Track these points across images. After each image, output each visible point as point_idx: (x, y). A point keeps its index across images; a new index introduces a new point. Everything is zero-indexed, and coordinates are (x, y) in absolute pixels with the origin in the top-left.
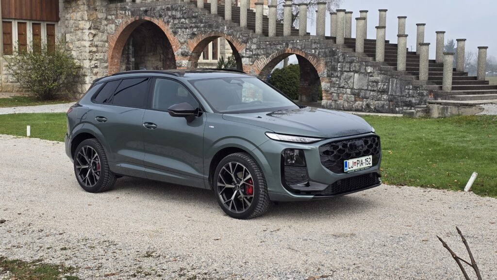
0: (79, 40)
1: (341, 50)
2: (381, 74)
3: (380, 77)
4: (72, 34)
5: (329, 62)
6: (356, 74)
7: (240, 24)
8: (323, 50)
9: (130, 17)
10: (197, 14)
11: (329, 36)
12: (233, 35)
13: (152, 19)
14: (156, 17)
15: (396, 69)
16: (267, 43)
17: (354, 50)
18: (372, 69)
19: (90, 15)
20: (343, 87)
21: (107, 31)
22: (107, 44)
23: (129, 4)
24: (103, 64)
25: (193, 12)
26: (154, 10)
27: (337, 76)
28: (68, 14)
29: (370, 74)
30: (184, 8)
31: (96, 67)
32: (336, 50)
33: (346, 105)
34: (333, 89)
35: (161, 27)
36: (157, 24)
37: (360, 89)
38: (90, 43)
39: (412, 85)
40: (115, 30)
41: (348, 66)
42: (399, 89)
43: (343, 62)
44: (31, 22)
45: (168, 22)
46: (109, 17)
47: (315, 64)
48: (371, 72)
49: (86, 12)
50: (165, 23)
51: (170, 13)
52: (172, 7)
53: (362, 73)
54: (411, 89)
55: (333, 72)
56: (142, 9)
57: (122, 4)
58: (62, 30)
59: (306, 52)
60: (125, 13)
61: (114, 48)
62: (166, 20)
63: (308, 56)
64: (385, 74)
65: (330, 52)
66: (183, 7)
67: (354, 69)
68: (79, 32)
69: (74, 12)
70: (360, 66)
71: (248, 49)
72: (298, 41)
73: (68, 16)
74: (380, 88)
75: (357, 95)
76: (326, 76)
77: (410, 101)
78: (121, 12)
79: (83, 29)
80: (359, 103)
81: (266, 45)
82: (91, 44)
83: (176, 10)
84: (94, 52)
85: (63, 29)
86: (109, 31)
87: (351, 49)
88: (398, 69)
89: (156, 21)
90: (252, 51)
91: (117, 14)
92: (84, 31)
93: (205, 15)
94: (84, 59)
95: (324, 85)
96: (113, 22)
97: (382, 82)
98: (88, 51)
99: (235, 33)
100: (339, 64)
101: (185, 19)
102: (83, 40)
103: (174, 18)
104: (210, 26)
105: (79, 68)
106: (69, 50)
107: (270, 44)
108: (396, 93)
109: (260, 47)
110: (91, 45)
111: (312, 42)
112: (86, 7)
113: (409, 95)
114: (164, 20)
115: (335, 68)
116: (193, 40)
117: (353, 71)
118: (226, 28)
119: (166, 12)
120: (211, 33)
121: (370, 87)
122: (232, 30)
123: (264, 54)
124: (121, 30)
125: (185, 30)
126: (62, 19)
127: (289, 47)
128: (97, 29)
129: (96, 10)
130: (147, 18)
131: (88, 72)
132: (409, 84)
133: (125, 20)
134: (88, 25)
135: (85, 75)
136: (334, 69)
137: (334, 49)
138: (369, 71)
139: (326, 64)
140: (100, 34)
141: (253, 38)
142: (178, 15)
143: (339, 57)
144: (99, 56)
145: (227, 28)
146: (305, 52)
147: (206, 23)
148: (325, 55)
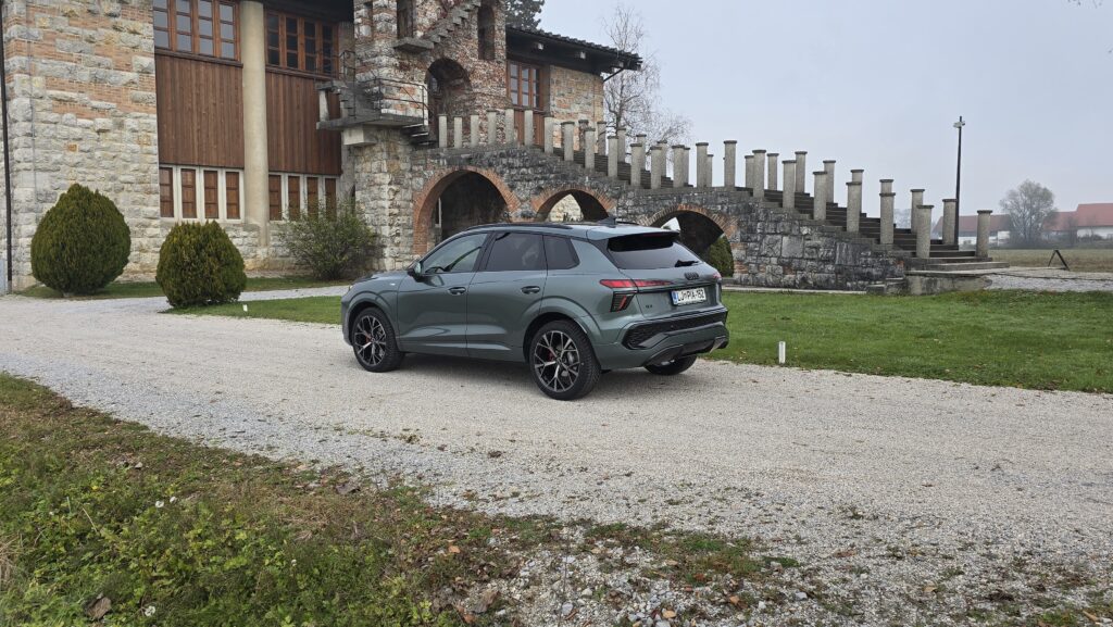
0: (374, 199)
1: (761, 205)
2: (823, 236)
3: (822, 241)
4: (363, 191)
5: (743, 221)
6: (784, 238)
7: (607, 174)
8: (735, 206)
9: (446, 167)
10: (544, 161)
11: (744, 186)
13: (479, 169)
14: (484, 167)
16: (650, 197)
17: (781, 205)
18: (809, 230)
19: (388, 165)
20: (765, 256)
21: (412, 186)
22: (411, 204)
23: (445, 150)
24: (407, 230)
25: (539, 159)
26: (481, 157)
27: (756, 241)
28: (357, 164)
29: (807, 237)
30: (525, 154)
31: (398, 235)
32: (754, 205)
33: (771, 279)
34: (749, 259)
35: (490, 180)
37: (792, 258)
38: (390, 203)
39: (870, 250)
40: (424, 186)
41: (772, 226)
42: (850, 257)
43: (765, 221)
44: (306, 176)
45: (502, 173)
46: (415, 168)
47: (723, 224)
48: (807, 234)
49: (384, 162)
50: (497, 174)
51: (504, 161)
52: (507, 152)
53: (794, 236)
54: (869, 257)
55: (749, 235)
56: (463, 156)
57: (434, 150)
58: (348, 185)
59: (710, 208)
60: (439, 162)
61: (422, 210)
62: (498, 171)
63: (713, 214)
64: (828, 237)
65: (744, 208)
66: (523, 153)
67: (781, 230)
68: (375, 189)
69: (368, 161)
70: (790, 227)
72: (697, 194)
73: (358, 167)
74: (822, 256)
75: (787, 266)
76: (738, 240)
77: (868, 273)
78: (432, 161)
79: (380, 185)
80: (789, 277)
81: (648, 201)
82: (392, 204)
83: (514, 157)
84: (395, 215)
86: (414, 187)
87: (777, 203)
88: (847, 230)
89: (484, 173)
91: (427, 164)
92: (382, 187)
93: (556, 162)
94: (382, 225)
95: (736, 252)
96: (421, 175)
97: (825, 247)
98: (387, 214)
100: (759, 224)
101: (527, 168)
102: (381, 199)
103: (511, 167)
104: (566, 177)
105: (375, 236)
106: (362, 213)
107: (654, 199)
108: (846, 263)
109: (639, 204)
110: (393, 206)
111: (717, 196)
112: (385, 155)
113: (867, 264)
114: (495, 170)
115: (752, 229)
116: (539, 196)
117: (780, 234)
118: (587, 178)
119: (500, 159)
120: (567, 185)
121: (806, 255)
123: (644, 213)
124: (432, 185)
125: (527, 183)
126: (346, 172)
127: (683, 202)
128: (399, 184)
129: (398, 159)
130: (471, 169)
131: (387, 242)
132: (865, 249)
133: (438, 171)
134: (387, 179)
135: (385, 247)
136: (752, 231)
137: (750, 204)
138: (805, 232)
139: (739, 224)
140: (403, 191)
141: (629, 191)
142: (517, 162)
143: (758, 214)
144: (402, 220)
145: (590, 179)
147: (557, 172)
148: (738, 212)
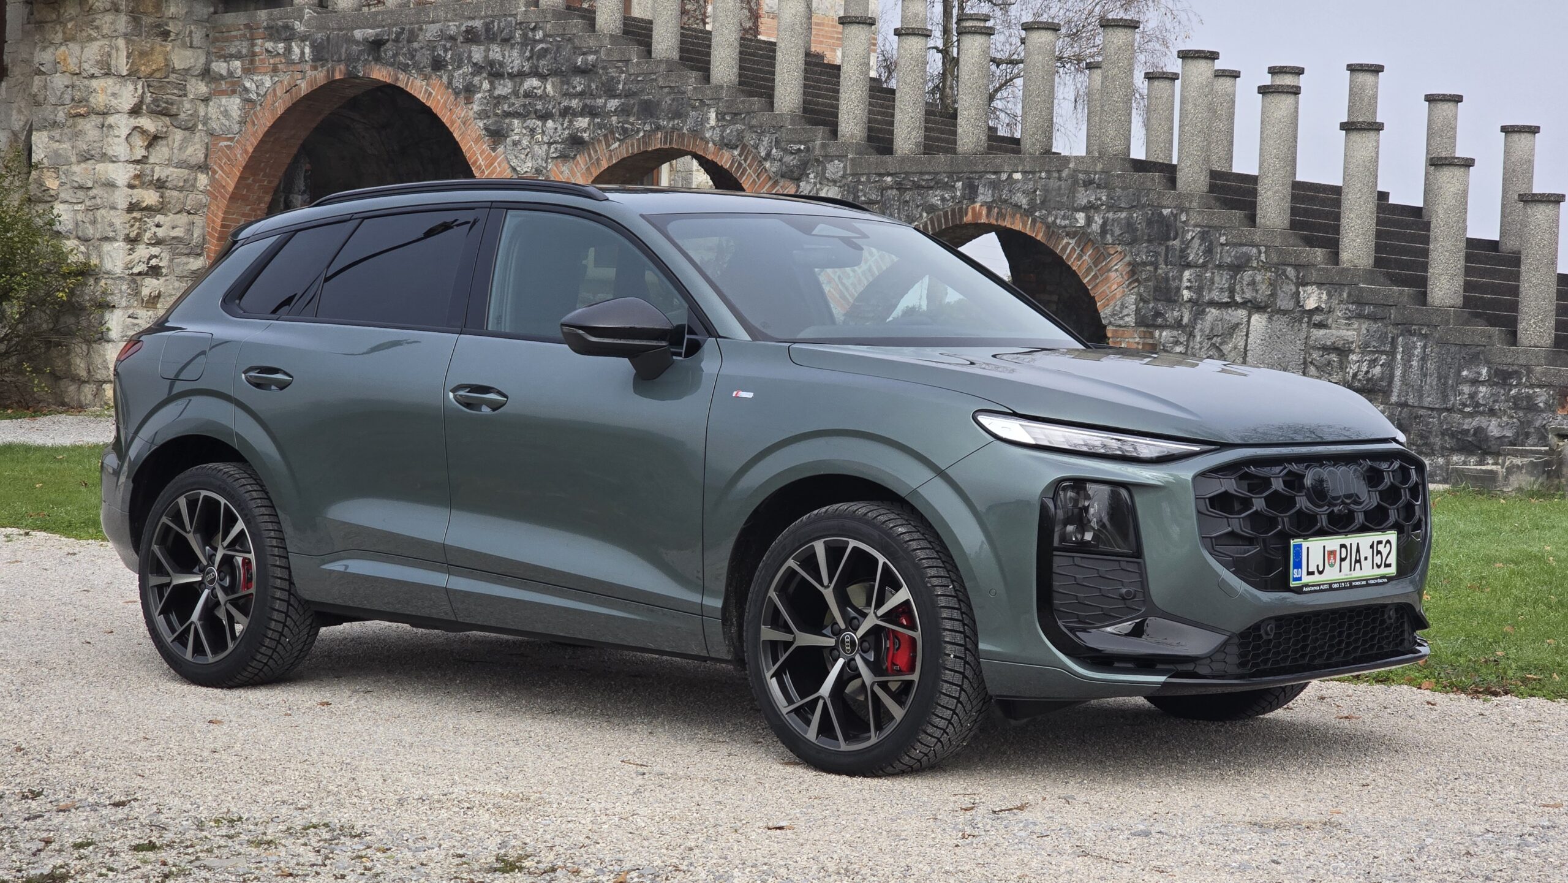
0: (85, 157)
1: (1195, 218)
2: (1360, 316)
3: (1358, 330)
4: (56, 133)
5: (1144, 264)
6: (1255, 318)
7: (772, 104)
8: (1124, 215)
9: (308, 67)
10: (591, 58)
12: (744, 147)
13: (402, 76)
14: (420, 70)
15: (1422, 297)
16: (889, 179)
17: (1252, 220)
18: (1324, 297)
19: (137, 56)
21: (205, 124)
22: (203, 179)
23: (308, 13)
24: (184, 259)
25: (577, 50)
26: (412, 37)
27: (1178, 325)
28: (44, 49)
29: (1316, 319)
30: (539, 35)
31: (154, 271)
32: (1175, 216)
35: (437, 110)
36: (421, 97)
38: (132, 170)
39: (1488, 362)
40: (243, 122)
41: (1222, 280)
42: (1432, 380)
43: (1204, 266)
45: (469, 91)
46: (220, 67)
47: (1089, 270)
48: (1318, 309)
49: (121, 43)
50: (457, 94)
51: (477, 53)
52: (488, 27)
53: (1284, 312)
54: (1483, 383)
55: (1160, 307)
56: (358, 34)
57: (276, 12)
58: (15, 115)
59: (1050, 219)
60: (289, 50)
61: (234, 197)
62: (458, 83)
63: (1059, 238)
64: (1373, 318)
65: (1150, 223)
66: (534, 29)
67: (1248, 295)
68: (89, 126)
69: (73, 39)
70: (1272, 284)
72: (1017, 176)
73: (46, 57)
74: (1355, 375)
76: (1131, 320)
77: (1479, 430)
78: (269, 45)
79: (105, 114)
81: (883, 190)
82: (137, 177)
83: (506, 41)
84: (148, 208)
85: (20, 111)
86: (214, 125)
87: (1238, 213)
88: (1429, 300)
89: (418, 87)
91: (254, 54)
92: (111, 120)
93: (627, 61)
94: (106, 239)
96: (235, 87)
97: (1364, 348)
98: (123, 204)
99: (750, 139)
100: (1187, 274)
101: (543, 77)
102: (105, 157)
103: (495, 72)
104: (648, 110)
105: (82, 273)
106: (47, 198)
107: (900, 187)
108: (1421, 397)
110: (139, 181)
111: (1075, 182)
112: (122, 22)
113: (1478, 405)
114: (450, 83)
115: (1168, 289)
116: (570, 164)
117: (1244, 305)
118: (712, 115)
119: (466, 47)
120: (649, 135)
122: (739, 126)
124: (265, 120)
125: (539, 123)
126: (16, 72)
127: (980, 198)
128: (165, 113)
129: (166, 35)
130: (381, 74)
131: (119, 293)
132: (1473, 359)
133: (286, 79)
134: (128, 96)
135: (105, 307)
136: (1166, 293)
137: (1166, 212)
138: (1311, 304)
139: (1134, 270)
140: (178, 135)
141: (829, 158)
142: (514, 60)
143: (1188, 244)
144: (170, 225)
145: (720, 117)
146: (1044, 220)
147: (629, 94)
148: (1131, 236)
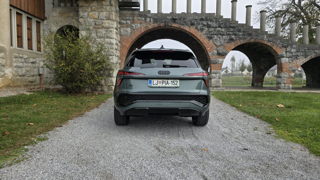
12: (273, 42)
13: (181, 26)
16: (306, 48)
25: (230, 24)
26: (185, 19)
35: (192, 33)
40: (131, 33)
45: (202, 30)
46: (124, 21)
51: (205, 23)
52: (206, 18)
60: (145, 19)
62: (199, 28)
71: (288, 52)
78: (139, 18)
83: (211, 21)
86: (123, 33)
90: (292, 53)
91: (134, 20)
93: (243, 26)
96: (128, 26)
101: (222, 28)
104: (250, 35)
109: (299, 51)
114: (196, 28)
118: (265, 36)
120: (250, 39)
122: (272, 38)
123: (303, 56)
124: (138, 33)
125: (221, 36)
130: (175, 25)
133: (145, 25)
141: (293, 44)
142: (214, 24)
147: (244, 32)
